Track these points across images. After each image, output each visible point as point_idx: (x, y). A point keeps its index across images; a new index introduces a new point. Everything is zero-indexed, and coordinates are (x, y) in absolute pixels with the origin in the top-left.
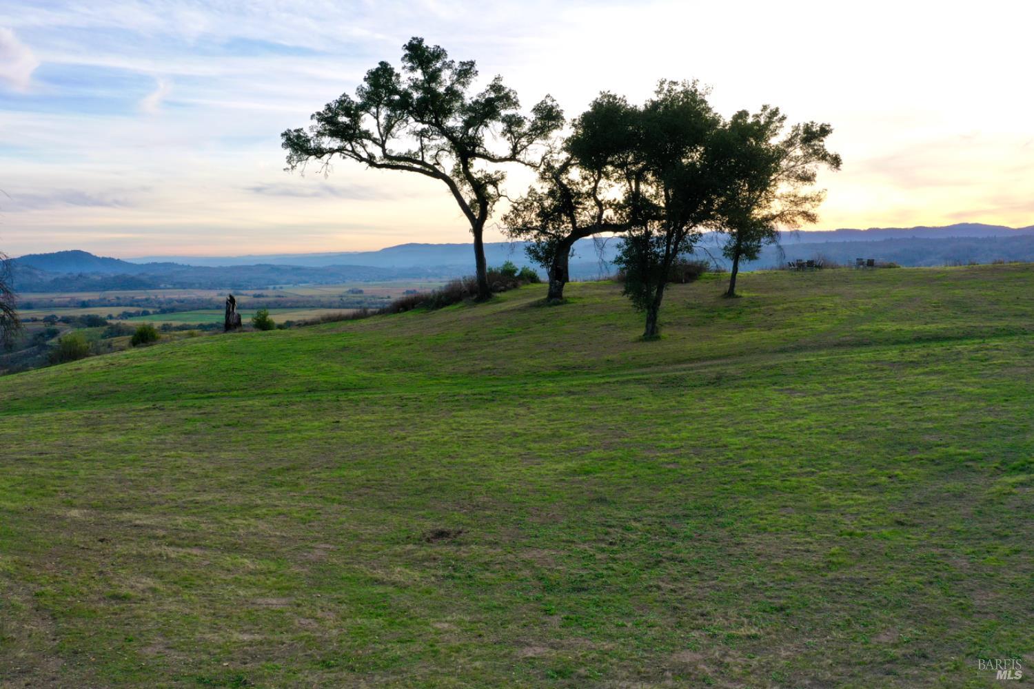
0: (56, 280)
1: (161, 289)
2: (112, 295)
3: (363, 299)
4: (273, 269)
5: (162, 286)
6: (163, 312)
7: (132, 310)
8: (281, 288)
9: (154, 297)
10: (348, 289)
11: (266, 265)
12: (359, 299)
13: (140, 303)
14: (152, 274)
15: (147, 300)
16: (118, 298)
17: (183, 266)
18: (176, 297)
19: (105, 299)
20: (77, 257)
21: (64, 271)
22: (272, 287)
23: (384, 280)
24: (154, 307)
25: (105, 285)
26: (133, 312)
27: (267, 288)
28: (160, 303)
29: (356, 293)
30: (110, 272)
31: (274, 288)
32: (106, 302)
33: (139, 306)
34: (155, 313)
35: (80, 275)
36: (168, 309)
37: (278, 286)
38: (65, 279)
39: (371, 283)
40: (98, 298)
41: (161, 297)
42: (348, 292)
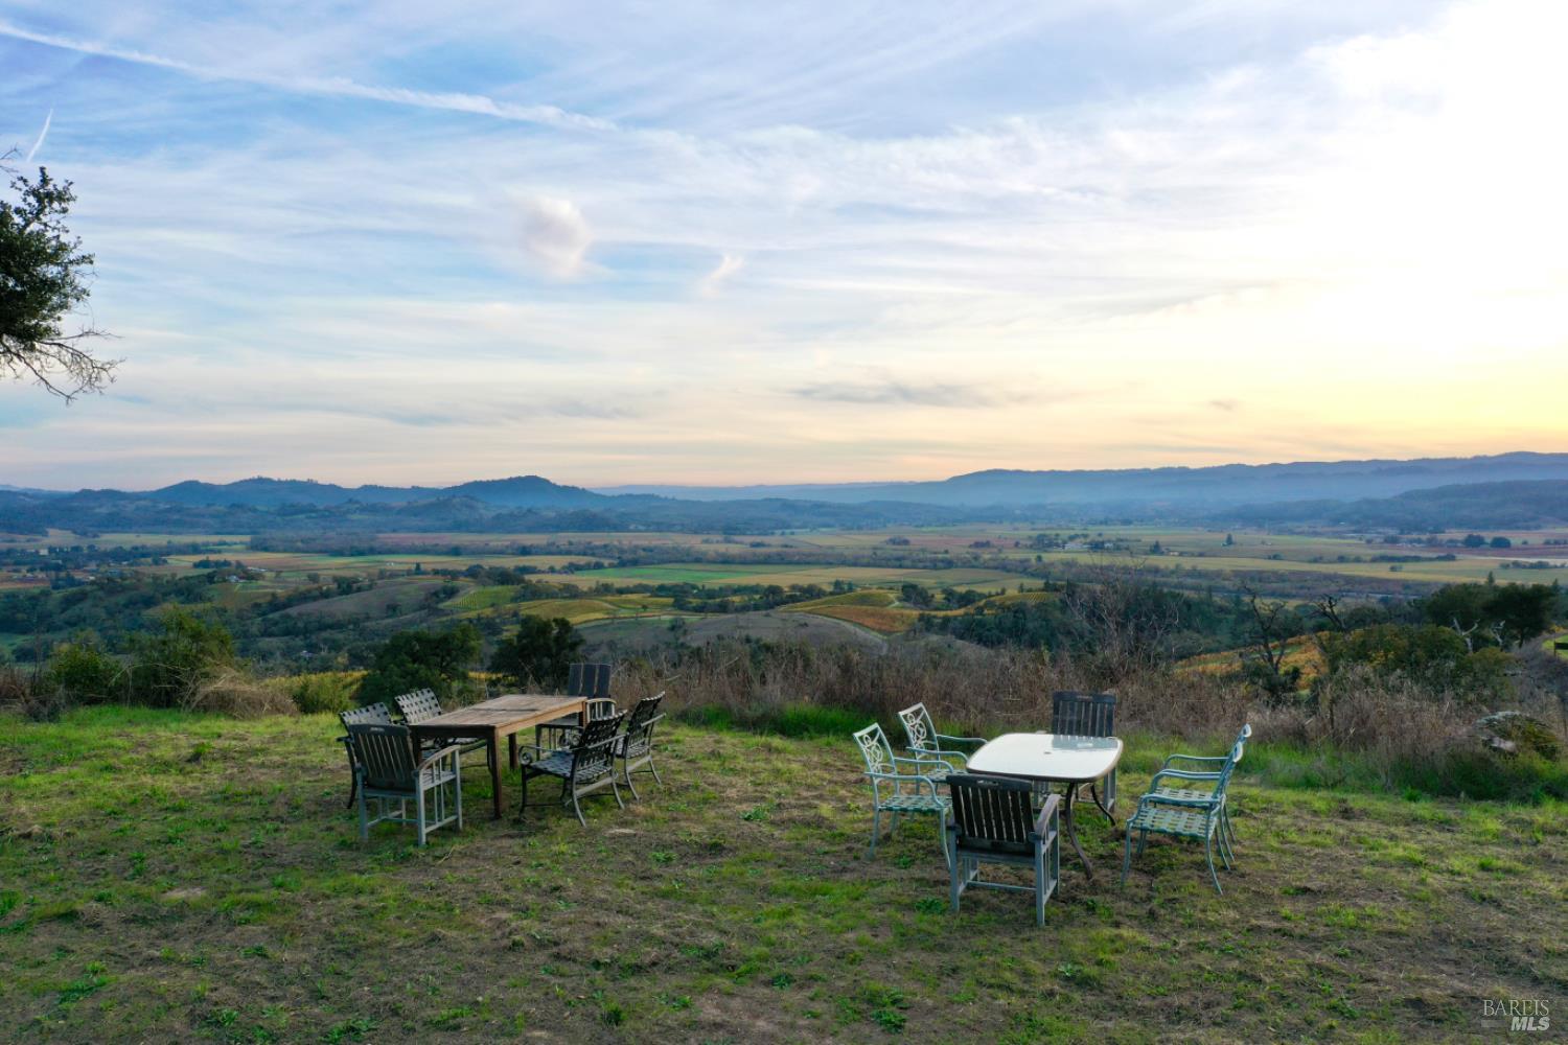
0: (498, 517)
1: (629, 531)
2: (563, 538)
3: (906, 553)
4: (787, 505)
5: (632, 527)
6: (623, 564)
7: (582, 560)
8: (793, 533)
9: (616, 543)
10: (887, 538)
11: (777, 499)
12: (901, 553)
13: (596, 551)
14: (623, 510)
15: (605, 546)
16: (571, 543)
17: (666, 498)
18: (645, 543)
19: (553, 544)
20: (533, 484)
21: (510, 504)
22: (780, 531)
23: (944, 525)
24: (611, 557)
25: (559, 525)
26: (582, 563)
27: (773, 534)
28: (622, 551)
29: (899, 544)
30: (570, 506)
31: (783, 534)
32: (554, 549)
33: (593, 555)
34: (611, 566)
35: (529, 511)
36: (629, 561)
37: (788, 531)
38: (512, 515)
39: (924, 529)
40: (545, 542)
41: (626, 543)
42: (887, 542)
